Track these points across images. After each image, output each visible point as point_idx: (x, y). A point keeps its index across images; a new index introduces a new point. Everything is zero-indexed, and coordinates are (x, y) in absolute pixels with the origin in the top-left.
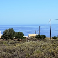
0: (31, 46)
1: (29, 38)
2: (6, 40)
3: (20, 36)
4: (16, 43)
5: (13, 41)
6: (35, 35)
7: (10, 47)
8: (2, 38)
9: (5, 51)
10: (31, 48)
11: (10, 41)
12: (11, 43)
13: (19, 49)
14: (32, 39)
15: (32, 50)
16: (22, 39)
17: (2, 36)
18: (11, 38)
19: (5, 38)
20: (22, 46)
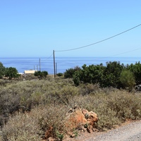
1: (25, 76)
3: (12, 74)
4: (6, 82)
5: (2, 80)
6: (33, 72)
10: (29, 89)
13: (11, 91)
14: (29, 77)
15: (30, 91)
16: (15, 77)
20: (15, 86)
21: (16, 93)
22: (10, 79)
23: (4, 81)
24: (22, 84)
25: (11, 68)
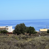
0: (43, 41)
1: (40, 33)
2: (18, 35)
3: (31, 31)
4: (27, 37)
5: (24, 35)
6: (46, 30)
7: (22, 42)
8: (13, 33)
9: (17, 45)
10: (43, 42)
11: (22, 36)
12: (23, 38)
13: (31, 43)
14: (43, 34)
15: (44, 44)
16: (33, 33)
17: (14, 31)
18: (22, 33)
19: (16, 33)
20: (34, 40)
21: (34, 45)
22: (30, 35)
23: (26, 36)
24: (39, 38)
25: (30, 27)
